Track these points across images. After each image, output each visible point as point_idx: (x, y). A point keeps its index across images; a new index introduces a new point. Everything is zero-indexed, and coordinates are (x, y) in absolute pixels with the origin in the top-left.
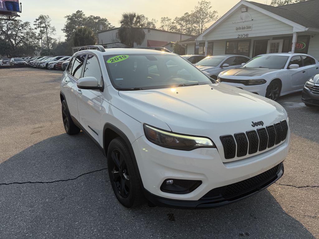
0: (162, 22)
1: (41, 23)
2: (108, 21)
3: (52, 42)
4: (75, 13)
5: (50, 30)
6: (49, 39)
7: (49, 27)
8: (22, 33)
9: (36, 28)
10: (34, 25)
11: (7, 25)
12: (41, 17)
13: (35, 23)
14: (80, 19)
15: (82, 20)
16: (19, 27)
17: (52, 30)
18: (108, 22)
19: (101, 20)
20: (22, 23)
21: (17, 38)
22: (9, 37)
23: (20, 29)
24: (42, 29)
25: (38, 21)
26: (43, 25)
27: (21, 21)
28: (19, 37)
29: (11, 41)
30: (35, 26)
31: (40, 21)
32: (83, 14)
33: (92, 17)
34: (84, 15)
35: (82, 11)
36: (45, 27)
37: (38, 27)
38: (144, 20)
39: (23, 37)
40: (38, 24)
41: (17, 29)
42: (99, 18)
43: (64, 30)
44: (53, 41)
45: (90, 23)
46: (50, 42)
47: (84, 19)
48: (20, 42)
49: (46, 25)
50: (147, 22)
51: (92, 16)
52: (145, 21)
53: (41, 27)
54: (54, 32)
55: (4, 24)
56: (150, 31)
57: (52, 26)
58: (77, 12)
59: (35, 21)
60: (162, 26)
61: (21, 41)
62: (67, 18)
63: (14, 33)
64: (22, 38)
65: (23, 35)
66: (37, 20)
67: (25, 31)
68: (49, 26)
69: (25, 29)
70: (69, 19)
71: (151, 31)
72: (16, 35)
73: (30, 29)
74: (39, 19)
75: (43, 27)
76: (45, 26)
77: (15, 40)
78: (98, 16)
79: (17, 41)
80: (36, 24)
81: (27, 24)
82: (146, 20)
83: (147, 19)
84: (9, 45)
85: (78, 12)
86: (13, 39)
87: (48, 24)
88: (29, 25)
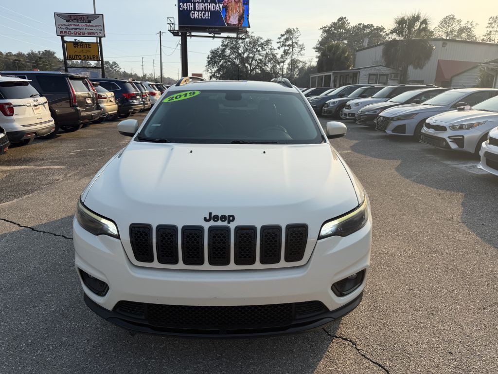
0: (489, 25)
1: (287, 40)
2: (385, 30)
3: (300, 67)
4: (336, 22)
5: (297, 50)
6: (294, 63)
7: (296, 45)
8: (260, 55)
9: (279, 48)
10: (278, 43)
11: (244, 45)
12: (289, 32)
13: (279, 40)
14: (341, 31)
15: (344, 31)
16: (257, 47)
17: (299, 49)
18: (386, 32)
19: (375, 29)
20: (262, 41)
21: (254, 62)
22: (244, 61)
23: (258, 49)
24: (287, 48)
25: (283, 38)
26: (290, 42)
27: (261, 38)
28: (256, 60)
29: (245, 66)
30: (279, 45)
31: (286, 36)
32: (346, 22)
33: (361, 26)
34: (348, 23)
35: (345, 18)
36: (292, 46)
37: (283, 45)
38: (452, 25)
39: (261, 60)
40: (283, 42)
41: (255, 50)
42: (372, 26)
43: (317, 48)
44: (301, 65)
45: (357, 35)
46: (297, 67)
47: (348, 31)
48: (256, 68)
49: (293, 43)
50: (458, 27)
51: (360, 24)
52: (454, 26)
53: (285, 46)
54: (302, 52)
55: (241, 44)
56: (447, 44)
57: (300, 43)
58: (339, 20)
59: (280, 37)
60: (489, 32)
61: (257, 66)
62: (322, 31)
63: (251, 55)
64: (259, 61)
65: (261, 57)
66: (282, 35)
67: (265, 52)
68: (296, 43)
69: (265, 50)
70: (325, 31)
71: (449, 44)
72: (253, 58)
73: (271, 49)
74: (286, 34)
75: (289, 46)
76: (291, 44)
77: (251, 65)
78: (370, 23)
79: (253, 66)
80: (280, 42)
81: (268, 42)
82: (457, 24)
83: (459, 22)
84: (242, 72)
85: (341, 19)
86: (248, 63)
87: (296, 41)
88: (271, 43)
